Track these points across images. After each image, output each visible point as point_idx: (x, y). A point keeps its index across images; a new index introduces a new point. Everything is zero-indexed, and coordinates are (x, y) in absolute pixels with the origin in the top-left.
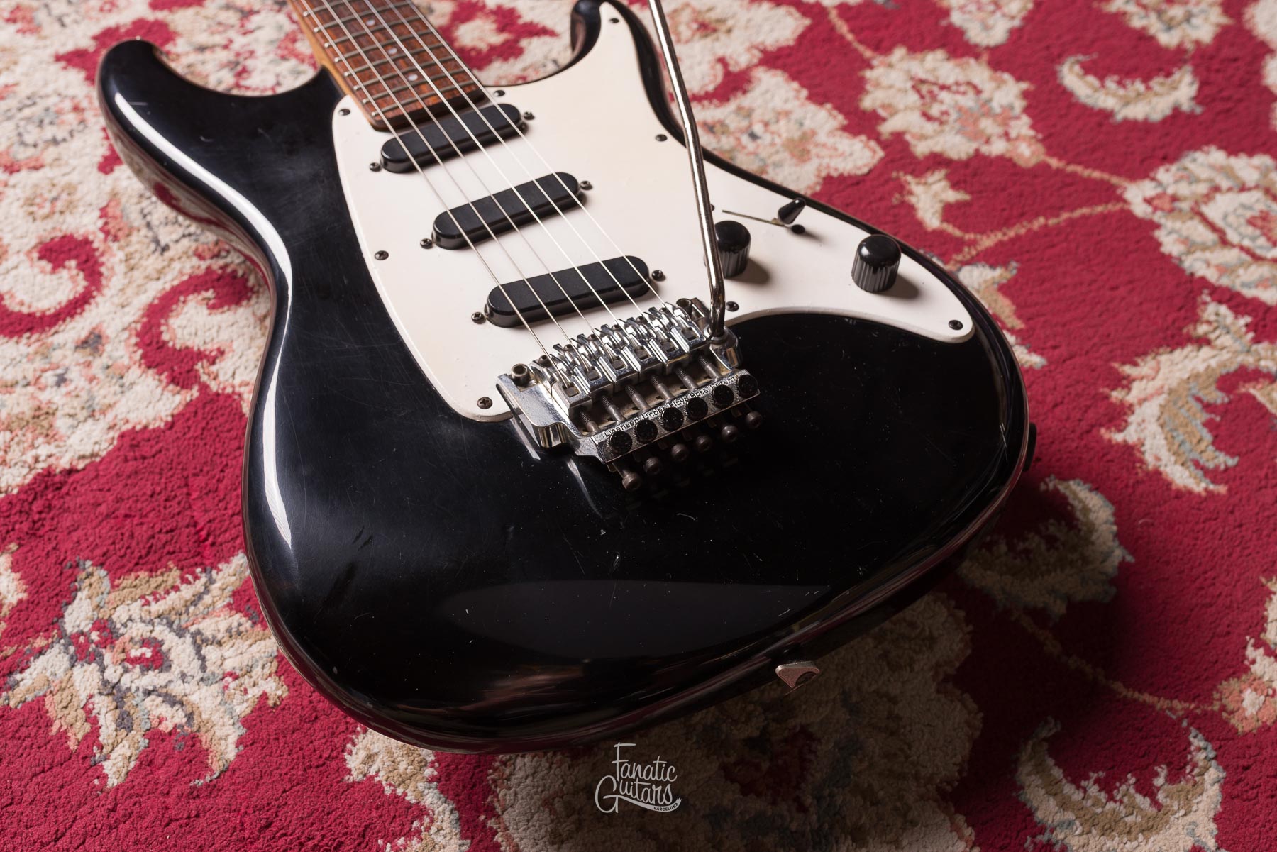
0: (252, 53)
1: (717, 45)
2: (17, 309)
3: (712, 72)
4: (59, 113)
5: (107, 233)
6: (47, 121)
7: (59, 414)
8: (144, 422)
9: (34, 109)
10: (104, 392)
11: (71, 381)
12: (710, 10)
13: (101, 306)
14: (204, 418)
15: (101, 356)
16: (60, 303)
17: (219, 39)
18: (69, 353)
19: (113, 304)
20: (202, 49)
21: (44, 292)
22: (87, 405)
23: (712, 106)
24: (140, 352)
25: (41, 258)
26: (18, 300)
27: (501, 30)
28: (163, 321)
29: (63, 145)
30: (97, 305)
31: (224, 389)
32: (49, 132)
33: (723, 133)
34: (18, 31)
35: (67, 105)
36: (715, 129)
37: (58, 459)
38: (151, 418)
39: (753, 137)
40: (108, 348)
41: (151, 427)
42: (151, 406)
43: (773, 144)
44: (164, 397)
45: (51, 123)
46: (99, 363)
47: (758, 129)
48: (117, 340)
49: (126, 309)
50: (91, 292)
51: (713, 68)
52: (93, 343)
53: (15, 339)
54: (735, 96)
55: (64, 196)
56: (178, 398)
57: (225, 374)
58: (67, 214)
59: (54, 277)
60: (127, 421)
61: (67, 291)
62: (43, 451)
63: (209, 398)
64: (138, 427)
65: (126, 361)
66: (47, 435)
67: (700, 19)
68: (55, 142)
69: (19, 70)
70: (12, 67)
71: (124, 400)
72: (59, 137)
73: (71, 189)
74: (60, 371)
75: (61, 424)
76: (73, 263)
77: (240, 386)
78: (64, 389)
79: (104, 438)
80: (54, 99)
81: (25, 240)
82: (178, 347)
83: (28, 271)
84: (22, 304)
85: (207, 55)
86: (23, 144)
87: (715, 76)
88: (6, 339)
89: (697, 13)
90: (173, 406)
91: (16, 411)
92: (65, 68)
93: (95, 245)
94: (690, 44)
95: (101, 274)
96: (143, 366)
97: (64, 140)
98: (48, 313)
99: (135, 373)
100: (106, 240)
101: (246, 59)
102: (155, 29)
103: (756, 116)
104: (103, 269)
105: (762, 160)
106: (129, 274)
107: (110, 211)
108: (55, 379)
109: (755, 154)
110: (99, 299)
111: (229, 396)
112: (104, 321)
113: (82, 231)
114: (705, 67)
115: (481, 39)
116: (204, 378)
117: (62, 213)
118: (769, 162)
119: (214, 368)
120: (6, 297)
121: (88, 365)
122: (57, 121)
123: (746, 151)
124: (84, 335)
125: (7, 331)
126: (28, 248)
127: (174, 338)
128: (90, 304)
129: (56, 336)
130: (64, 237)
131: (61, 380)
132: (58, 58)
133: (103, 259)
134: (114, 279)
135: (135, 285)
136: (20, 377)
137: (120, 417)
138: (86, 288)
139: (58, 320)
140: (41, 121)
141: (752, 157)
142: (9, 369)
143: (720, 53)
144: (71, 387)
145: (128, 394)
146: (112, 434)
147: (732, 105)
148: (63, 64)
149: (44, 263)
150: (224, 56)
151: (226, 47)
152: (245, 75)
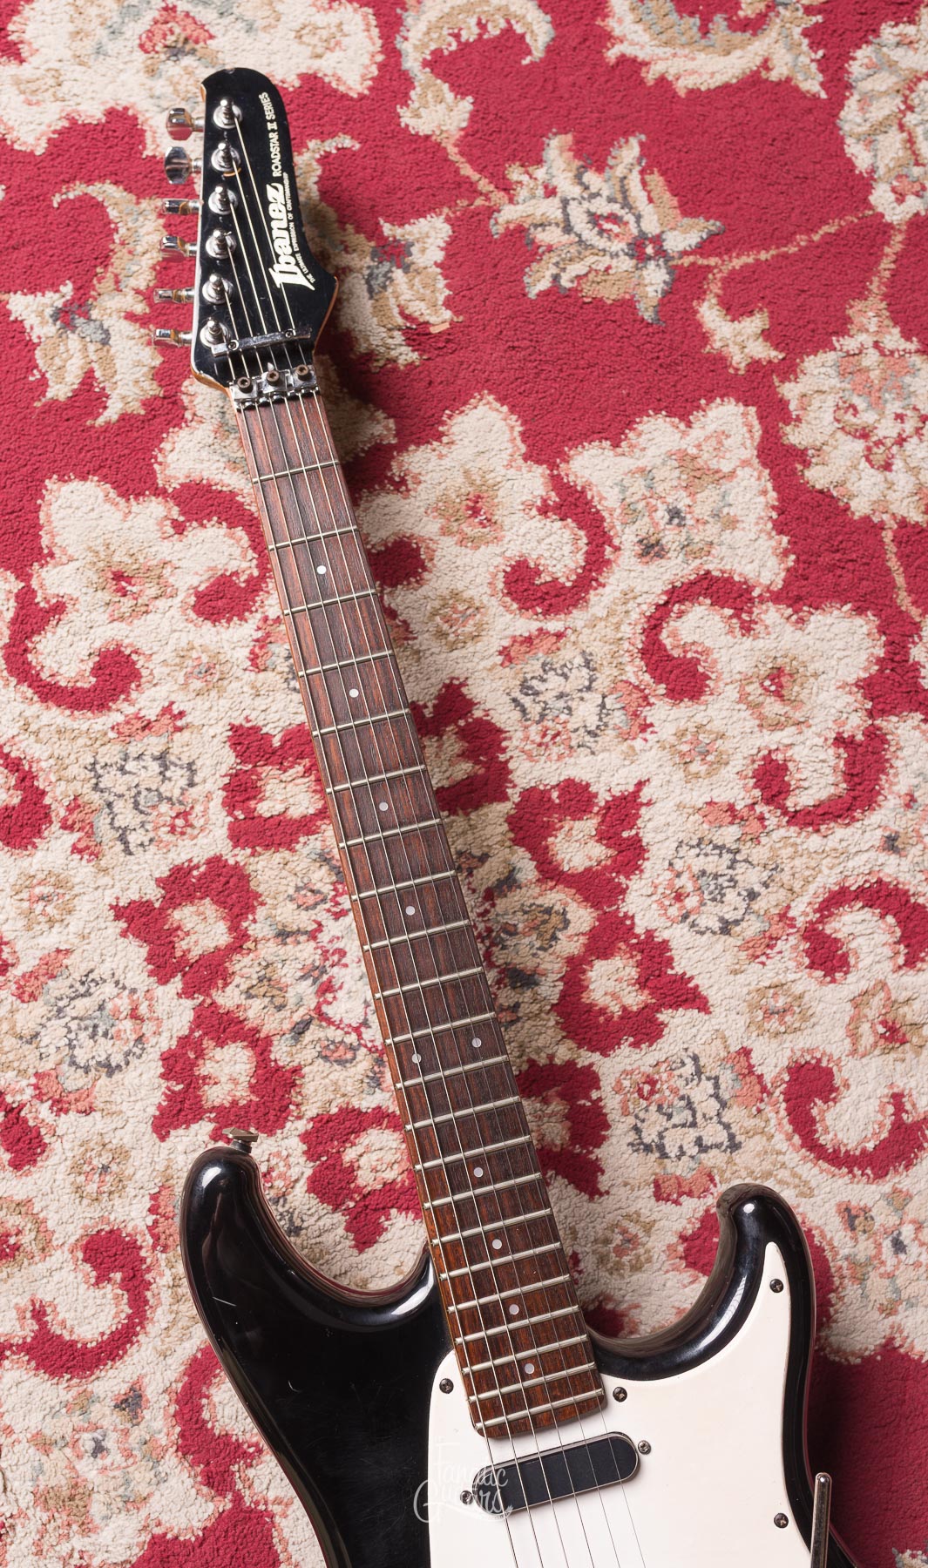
0: (342, 953)
1: (900, 1067)
2: (59, 1332)
3: (880, 1117)
4: (115, 1015)
5: (156, 1238)
6: (100, 1031)
7: (95, 1496)
8: (176, 1531)
9: (85, 1000)
10: (141, 1477)
11: (108, 1450)
12: (907, 1001)
13: (143, 1348)
14: (234, 1542)
15: (138, 1424)
16: (103, 1334)
17: (305, 920)
18: (108, 1411)
19: (155, 1348)
20: (283, 935)
21: (88, 1313)
22: (121, 1491)
23: (865, 1179)
24: (178, 1429)
25: (85, 1260)
26: (60, 1318)
27: (642, 983)
28: (204, 1389)
29: (117, 1076)
30: (140, 1346)
31: (257, 1503)
32: (104, 1049)
33: (865, 1232)
34: (75, 849)
35: (124, 1004)
36: (857, 1222)
37: (91, 1557)
38: (183, 1526)
39: (899, 1246)
40: (147, 1414)
41: (182, 1539)
42: (184, 1510)
43: (917, 1265)
44: (198, 1502)
45: (105, 1034)
46: (137, 1434)
47: (907, 1232)
48: (156, 1406)
49: (169, 1360)
50: (134, 1326)
51: (882, 1111)
52: (131, 1403)
53: (55, 1381)
54: (896, 1171)
55: (114, 1167)
56: (211, 1506)
57: (262, 1483)
58: (117, 1195)
59: (99, 1293)
60: (159, 1524)
61: (110, 1318)
62: (78, 1542)
63: (242, 1515)
64: (169, 1536)
65: (163, 1440)
66: (83, 1524)
67: (890, 1018)
68: (110, 1069)
69: (75, 924)
70: (68, 918)
71: (157, 1494)
72: (114, 1064)
73: (122, 1154)
74: (98, 1435)
75: (96, 1509)
76: (118, 1276)
77: (273, 1503)
78: (100, 1462)
79: (136, 1541)
80: (108, 989)
81: (71, 1228)
82: (217, 1432)
83: (73, 1275)
84: (63, 1324)
85: (290, 949)
86: (73, 1063)
87: (881, 1125)
88: (47, 1376)
89: (891, 1003)
90: (206, 1516)
91: (52, 1483)
92: (124, 934)
93: (143, 1253)
94: (865, 1060)
95: (146, 1302)
96: (180, 1454)
97: (119, 1067)
98: (89, 1346)
99: (171, 1461)
100: (154, 1247)
101: (333, 966)
102: (233, 881)
103: (912, 1211)
104: (149, 1294)
105: (897, 1291)
106: (175, 1308)
107: (162, 1201)
108: (93, 1444)
109: (891, 1276)
110: (141, 1337)
111: (261, 1514)
112: (146, 1375)
113: (129, 1229)
114: (874, 1104)
115: (614, 996)
116: (239, 1486)
117: (111, 1193)
118: (904, 1295)
119: (251, 1473)
120: (49, 1310)
121: (126, 1433)
122: (112, 1031)
123: (882, 1270)
124: (124, 1388)
125: (47, 1363)
126: (73, 1240)
127: (214, 1419)
128: (132, 1344)
129: (96, 1383)
130: (111, 1231)
131: (99, 1449)
132: (119, 912)
133: (148, 1277)
134: (159, 1311)
135: (180, 1325)
136: (58, 1437)
137: (152, 1516)
138: (129, 1317)
139: (99, 1359)
140: (95, 1027)
141: (887, 1282)
142: (48, 1419)
143: (901, 1084)
144: (108, 1461)
145: (162, 1486)
146: (142, 1539)
147: (886, 1187)
148: (123, 924)
149: (88, 1267)
150: (307, 952)
151: (313, 935)
152: (329, 996)
